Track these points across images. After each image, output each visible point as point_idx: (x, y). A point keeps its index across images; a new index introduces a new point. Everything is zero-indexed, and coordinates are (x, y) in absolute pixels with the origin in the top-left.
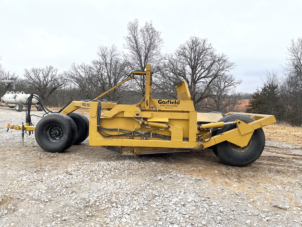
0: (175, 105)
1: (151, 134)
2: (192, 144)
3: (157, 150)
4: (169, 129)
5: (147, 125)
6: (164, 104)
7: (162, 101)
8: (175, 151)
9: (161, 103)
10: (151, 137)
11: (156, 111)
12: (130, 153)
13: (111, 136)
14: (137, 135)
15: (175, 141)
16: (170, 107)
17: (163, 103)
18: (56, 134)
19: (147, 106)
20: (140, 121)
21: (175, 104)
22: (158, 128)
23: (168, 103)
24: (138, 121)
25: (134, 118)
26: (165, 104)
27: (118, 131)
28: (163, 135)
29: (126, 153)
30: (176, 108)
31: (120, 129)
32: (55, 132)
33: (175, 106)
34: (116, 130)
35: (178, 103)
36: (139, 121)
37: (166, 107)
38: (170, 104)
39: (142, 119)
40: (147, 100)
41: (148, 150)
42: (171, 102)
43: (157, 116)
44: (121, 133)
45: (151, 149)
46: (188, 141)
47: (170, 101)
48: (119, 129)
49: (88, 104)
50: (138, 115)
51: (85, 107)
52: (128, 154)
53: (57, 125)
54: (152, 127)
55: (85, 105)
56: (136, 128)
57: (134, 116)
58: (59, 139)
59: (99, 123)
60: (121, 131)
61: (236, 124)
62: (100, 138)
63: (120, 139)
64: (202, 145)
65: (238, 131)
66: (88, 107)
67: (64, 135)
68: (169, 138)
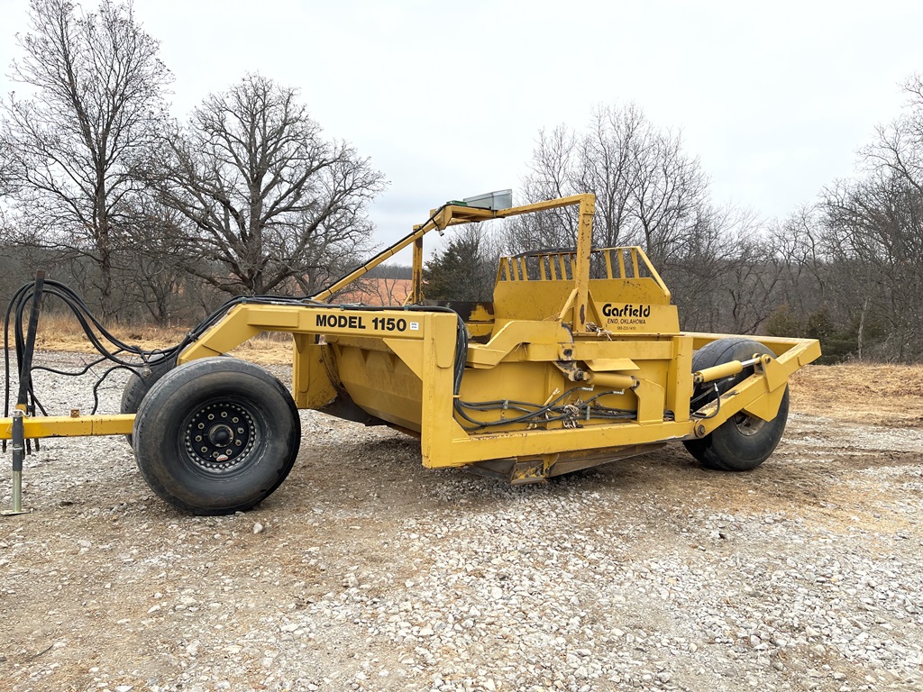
0: (641, 318)
1: (589, 408)
2: (682, 428)
3: (599, 456)
4: (636, 391)
5: (586, 384)
6: (616, 317)
7: (611, 308)
9: (609, 315)
10: (588, 418)
11: (603, 338)
12: (534, 475)
13: (483, 426)
14: (557, 415)
15: (645, 424)
16: (629, 326)
17: (614, 315)
18: (224, 441)
19: (582, 323)
20: (571, 371)
21: (640, 316)
22: (606, 390)
23: (625, 314)
24: (564, 371)
25: (557, 364)
26: (618, 318)
27: (506, 407)
28: (616, 410)
29: (523, 477)
30: (641, 328)
32: (222, 434)
33: (641, 322)
34: (498, 405)
35: (646, 313)
36: (568, 372)
37: (620, 325)
38: (630, 315)
39: (575, 365)
40: (583, 306)
41: (578, 458)
42: (631, 310)
43: (601, 354)
44: (510, 416)
45: (585, 454)
46: (674, 419)
47: (629, 308)
48: (506, 403)
49: (389, 320)
50: (568, 352)
51: (358, 331)
52: (528, 480)
53: (230, 405)
54: (598, 387)
55: (355, 322)
56: (554, 393)
57: (559, 356)
58: (231, 458)
59: (458, 387)
60: (513, 406)
61: (759, 364)
62: (465, 438)
63: (516, 435)
64: (702, 426)
65: (762, 385)
66: (386, 332)
67: (265, 441)
68: (633, 415)
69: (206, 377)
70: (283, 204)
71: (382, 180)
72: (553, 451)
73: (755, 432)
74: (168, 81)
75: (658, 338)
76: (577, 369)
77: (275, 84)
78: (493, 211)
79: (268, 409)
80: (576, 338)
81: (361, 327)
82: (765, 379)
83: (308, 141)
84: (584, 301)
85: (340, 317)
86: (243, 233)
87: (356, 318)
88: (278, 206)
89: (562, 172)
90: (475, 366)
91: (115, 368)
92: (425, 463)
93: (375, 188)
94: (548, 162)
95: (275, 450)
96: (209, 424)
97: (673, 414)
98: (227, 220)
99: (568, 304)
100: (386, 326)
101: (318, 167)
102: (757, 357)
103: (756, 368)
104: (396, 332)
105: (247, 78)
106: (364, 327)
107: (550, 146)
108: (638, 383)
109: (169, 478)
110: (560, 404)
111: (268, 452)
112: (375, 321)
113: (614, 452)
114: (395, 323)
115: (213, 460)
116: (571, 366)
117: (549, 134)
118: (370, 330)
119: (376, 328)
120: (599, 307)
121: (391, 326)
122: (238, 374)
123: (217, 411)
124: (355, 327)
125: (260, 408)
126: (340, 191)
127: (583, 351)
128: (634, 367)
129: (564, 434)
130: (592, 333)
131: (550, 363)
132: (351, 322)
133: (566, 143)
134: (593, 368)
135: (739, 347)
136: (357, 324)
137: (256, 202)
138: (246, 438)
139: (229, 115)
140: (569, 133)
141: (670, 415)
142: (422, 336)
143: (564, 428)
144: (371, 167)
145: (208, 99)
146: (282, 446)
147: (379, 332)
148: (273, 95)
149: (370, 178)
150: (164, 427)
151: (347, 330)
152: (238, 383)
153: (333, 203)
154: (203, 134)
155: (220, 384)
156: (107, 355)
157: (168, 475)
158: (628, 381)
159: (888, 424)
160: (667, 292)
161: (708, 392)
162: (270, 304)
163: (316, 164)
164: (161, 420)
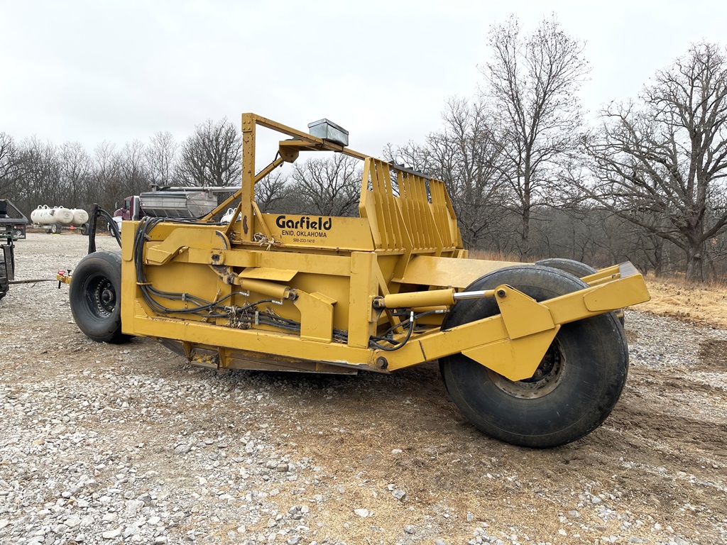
0: (320, 231)
1: (257, 313)
4: (296, 303)
5: (241, 288)
6: (290, 229)
7: (286, 220)
8: (317, 370)
9: (283, 226)
10: (256, 322)
12: (209, 362)
13: (170, 312)
14: (222, 313)
15: (309, 340)
16: (306, 238)
17: (289, 227)
18: (107, 299)
19: (246, 232)
20: (225, 275)
21: (320, 229)
22: (263, 297)
23: (301, 226)
24: (219, 274)
25: (211, 267)
26: (294, 229)
27: (183, 299)
28: (285, 320)
30: (322, 241)
31: (186, 296)
34: (178, 297)
35: (327, 226)
36: (222, 275)
37: (296, 237)
38: (308, 228)
41: (251, 359)
42: (308, 222)
45: (258, 356)
46: (347, 343)
47: (305, 220)
50: (216, 257)
54: (254, 293)
56: (218, 294)
57: (209, 260)
60: (190, 299)
62: (143, 316)
63: (180, 322)
64: (382, 358)
65: (500, 325)
68: (295, 328)
76: (230, 274)
84: (247, 212)
90: (149, 262)
97: (345, 336)
143: (229, 326)
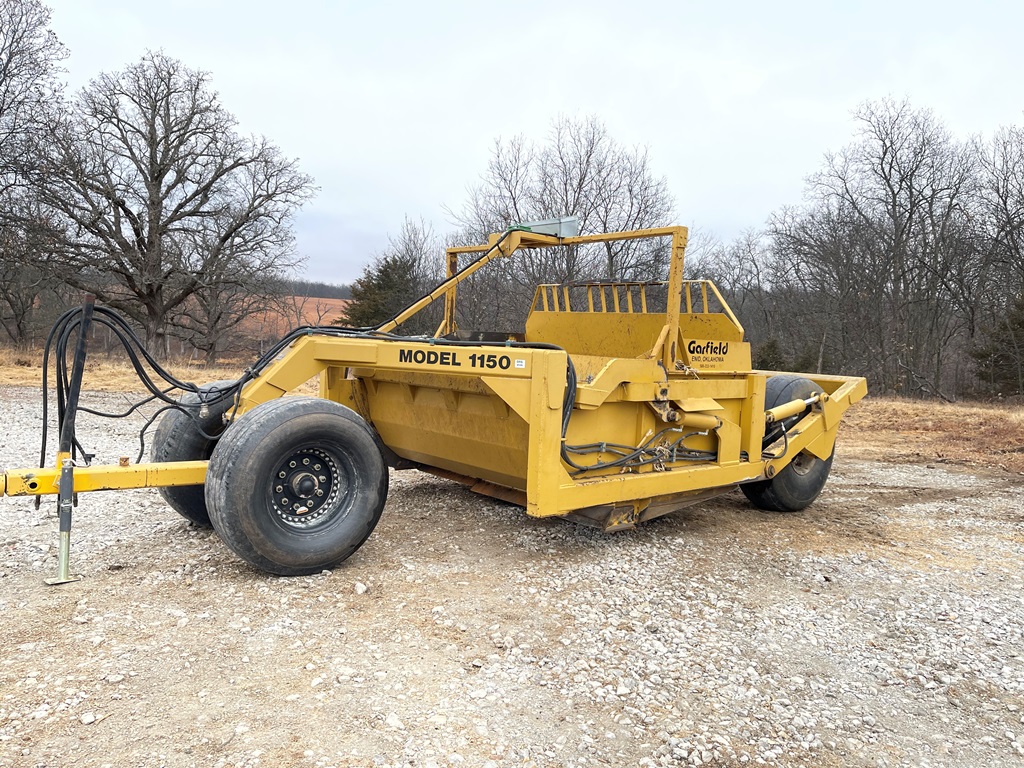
0: (720, 356)
2: (752, 471)
6: (699, 355)
7: (696, 345)
9: (692, 352)
11: (691, 376)
14: (649, 457)
15: (723, 465)
16: (710, 364)
17: (698, 352)
19: (673, 361)
20: (664, 411)
21: (720, 353)
22: (692, 430)
23: (707, 351)
26: (701, 355)
27: (604, 450)
28: (698, 452)
29: (616, 523)
30: (720, 365)
31: (607, 445)
33: (719, 359)
34: (596, 448)
35: (725, 350)
36: (662, 412)
37: (702, 363)
38: (711, 353)
39: (668, 405)
40: (674, 342)
42: (712, 347)
43: (690, 394)
44: (606, 459)
46: (748, 460)
47: (710, 345)
48: (604, 446)
49: (490, 357)
50: (664, 392)
51: (451, 368)
52: (621, 527)
53: (314, 451)
54: (687, 427)
55: (448, 359)
56: (648, 435)
57: (656, 396)
58: (311, 510)
59: (566, 429)
60: (610, 449)
61: (816, 403)
62: (568, 484)
63: (616, 479)
64: (771, 467)
65: (821, 422)
66: (486, 370)
67: (353, 490)
68: (713, 456)
69: (298, 420)
70: (188, 208)
71: (310, 185)
72: (647, 496)
73: (807, 471)
74: (60, 56)
75: (734, 376)
76: (670, 409)
77: (181, 67)
78: (559, 238)
79: (359, 455)
80: (670, 376)
81: (454, 363)
82: (823, 418)
83: (219, 135)
84: (674, 338)
85: (429, 353)
86: (140, 241)
87: (449, 354)
88: (182, 210)
89: (519, 187)
90: (581, 407)
91: (166, 408)
92: (531, 511)
93: (302, 194)
94: (505, 174)
95: (365, 500)
96: (292, 472)
97: (747, 454)
98: (118, 223)
99: (660, 341)
100: (486, 363)
101: (233, 167)
102: (815, 395)
103: (814, 407)
104: (497, 370)
105: (148, 57)
106: (459, 364)
107: (507, 158)
108: (721, 423)
109: (258, 535)
110: (651, 447)
111: (358, 503)
112: (473, 358)
113: (694, 495)
114: (497, 360)
115: (293, 513)
116: (665, 406)
117: (505, 144)
118: (466, 367)
119: (474, 365)
120: (686, 343)
121: (491, 364)
122: (331, 416)
123: (299, 458)
124: (448, 363)
125: (351, 454)
126: (260, 196)
127: (677, 390)
128: (717, 406)
129: (657, 478)
130: (681, 372)
131: (646, 404)
132: (443, 358)
133: (524, 156)
134: (685, 408)
135: (796, 385)
136: (450, 361)
137: (155, 204)
138: (327, 486)
139: (124, 100)
140: (527, 145)
141: (745, 456)
142: (529, 375)
143: (655, 471)
144: (299, 170)
145: (98, 79)
146: (372, 495)
147: (478, 369)
148: (180, 80)
149: (295, 183)
150: (255, 477)
151: (438, 366)
152: (332, 426)
153: (252, 208)
154: (90, 120)
155: (313, 428)
156: (158, 394)
157: (258, 531)
158: (712, 421)
159: (890, 460)
160: (741, 330)
161: (776, 431)
162: (337, 336)
163: (229, 162)
164: (251, 469)
